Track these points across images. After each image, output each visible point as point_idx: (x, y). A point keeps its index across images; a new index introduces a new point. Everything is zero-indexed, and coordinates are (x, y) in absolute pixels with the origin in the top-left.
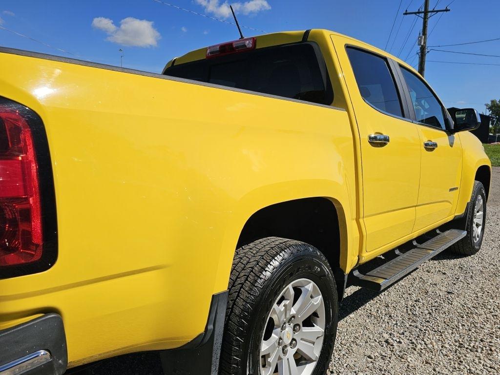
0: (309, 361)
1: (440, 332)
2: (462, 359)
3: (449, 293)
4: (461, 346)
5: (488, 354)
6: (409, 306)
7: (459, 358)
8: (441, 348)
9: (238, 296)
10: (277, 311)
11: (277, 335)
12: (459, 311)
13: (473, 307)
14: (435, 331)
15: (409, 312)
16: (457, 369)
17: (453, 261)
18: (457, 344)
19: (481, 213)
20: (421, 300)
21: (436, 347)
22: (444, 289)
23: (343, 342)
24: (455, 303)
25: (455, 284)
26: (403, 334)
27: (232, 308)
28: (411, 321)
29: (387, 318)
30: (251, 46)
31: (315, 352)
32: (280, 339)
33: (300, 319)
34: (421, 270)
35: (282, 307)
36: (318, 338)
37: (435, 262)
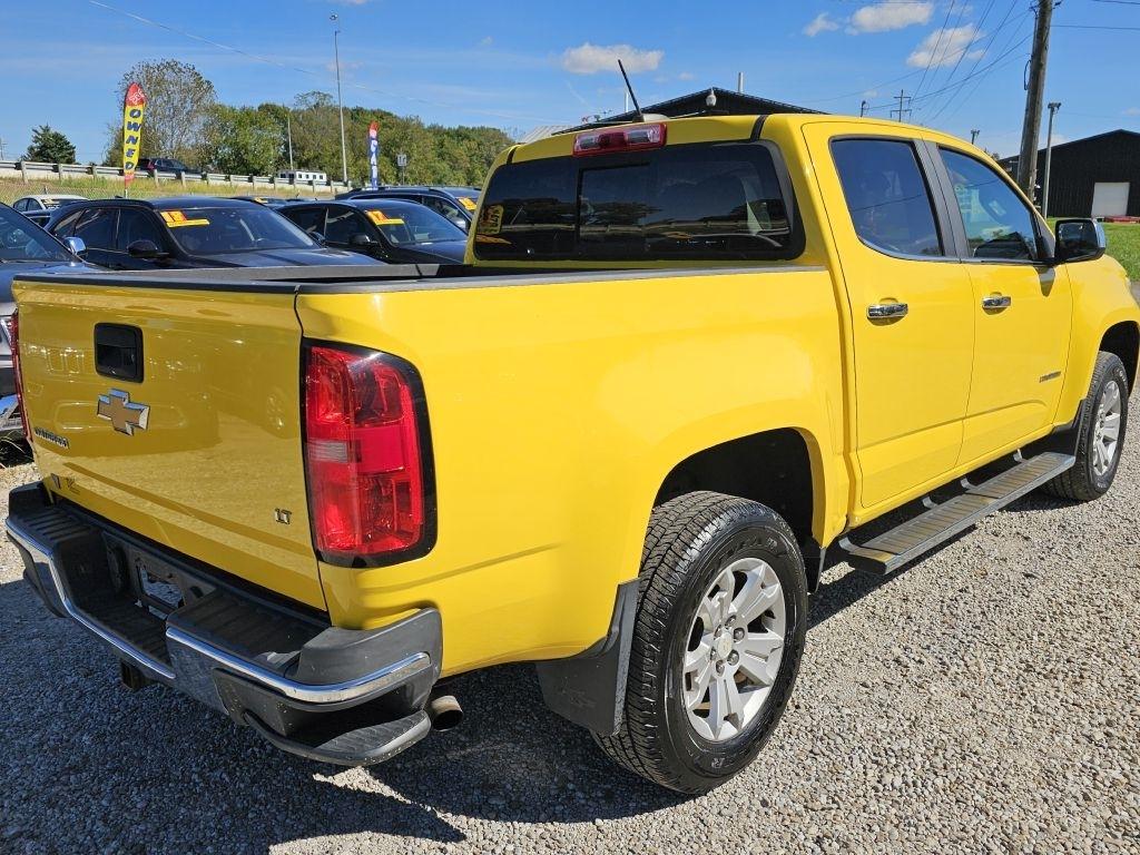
0: (760, 685)
1: (996, 645)
2: (1025, 691)
3: (1027, 576)
4: (1029, 669)
5: (1076, 683)
6: (947, 600)
7: (1022, 689)
8: (992, 672)
9: (650, 585)
10: (709, 609)
11: (707, 643)
12: (1040, 609)
13: (1068, 602)
14: (988, 644)
15: (945, 610)
16: (1014, 706)
17: (1049, 512)
18: (1023, 666)
19: (1116, 416)
20: (971, 589)
21: (984, 670)
22: (1020, 568)
23: (820, 660)
24: (1035, 595)
25: (1042, 559)
26: (928, 648)
27: (642, 603)
28: (946, 625)
29: (902, 620)
30: (657, 139)
31: (769, 672)
32: (713, 650)
33: (744, 622)
34: (983, 532)
35: (715, 602)
36: (774, 650)
37: (1015, 515)
